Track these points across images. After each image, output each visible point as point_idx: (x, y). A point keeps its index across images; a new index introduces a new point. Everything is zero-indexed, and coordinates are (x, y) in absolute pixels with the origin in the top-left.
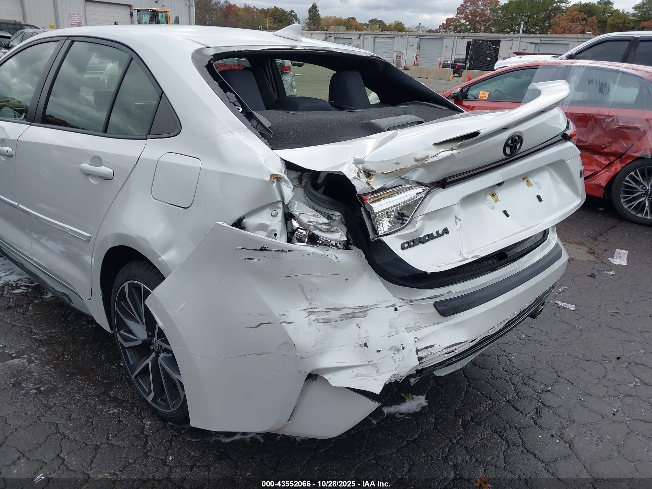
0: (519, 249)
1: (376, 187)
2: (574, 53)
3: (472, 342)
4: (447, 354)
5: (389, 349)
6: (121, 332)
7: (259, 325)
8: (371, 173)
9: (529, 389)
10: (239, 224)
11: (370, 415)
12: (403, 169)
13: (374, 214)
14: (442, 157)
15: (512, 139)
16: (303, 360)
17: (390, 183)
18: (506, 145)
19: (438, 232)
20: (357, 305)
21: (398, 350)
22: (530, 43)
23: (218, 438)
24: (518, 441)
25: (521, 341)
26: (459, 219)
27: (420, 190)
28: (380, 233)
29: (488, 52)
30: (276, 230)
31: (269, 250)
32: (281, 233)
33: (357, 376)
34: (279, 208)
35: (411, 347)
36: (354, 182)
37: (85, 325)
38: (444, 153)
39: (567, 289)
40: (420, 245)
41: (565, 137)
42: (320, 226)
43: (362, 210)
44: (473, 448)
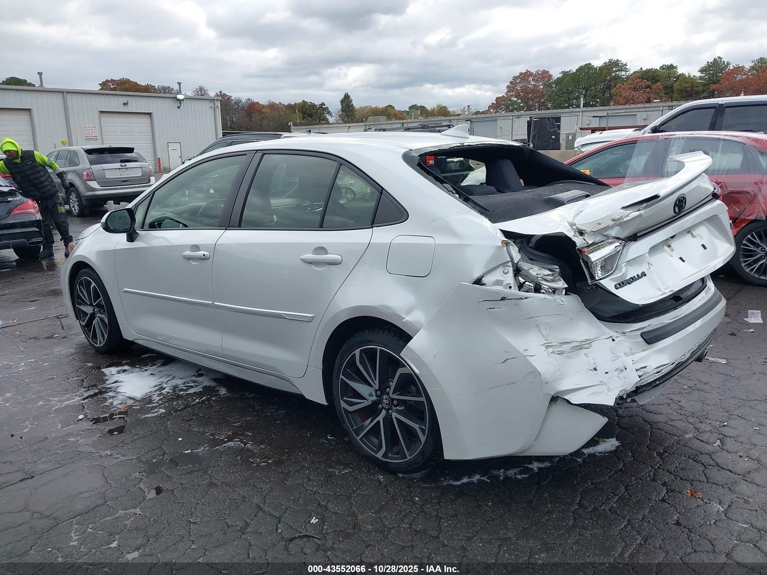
0: (689, 293)
1: (590, 242)
2: (657, 124)
3: (672, 364)
4: (657, 373)
5: (615, 371)
6: (345, 398)
7: (505, 361)
8: (584, 232)
9: (707, 425)
10: (478, 282)
11: (594, 436)
12: (607, 227)
13: (592, 262)
14: (633, 216)
15: (679, 200)
16: (547, 384)
17: (598, 239)
18: (675, 205)
19: (638, 275)
20: (583, 339)
21: (622, 371)
22: (594, 117)
23: (449, 483)
24: (712, 462)
25: (684, 391)
26: (651, 264)
27: (618, 244)
28: (597, 278)
29: (552, 130)
30: (510, 284)
31: (508, 299)
32: (514, 285)
33: (592, 394)
34: (510, 266)
35: (632, 368)
36: (574, 239)
37: (274, 412)
38: (634, 214)
39: (712, 347)
40: (628, 286)
41: (715, 196)
42: (546, 277)
43: (581, 260)
44: (675, 471)
